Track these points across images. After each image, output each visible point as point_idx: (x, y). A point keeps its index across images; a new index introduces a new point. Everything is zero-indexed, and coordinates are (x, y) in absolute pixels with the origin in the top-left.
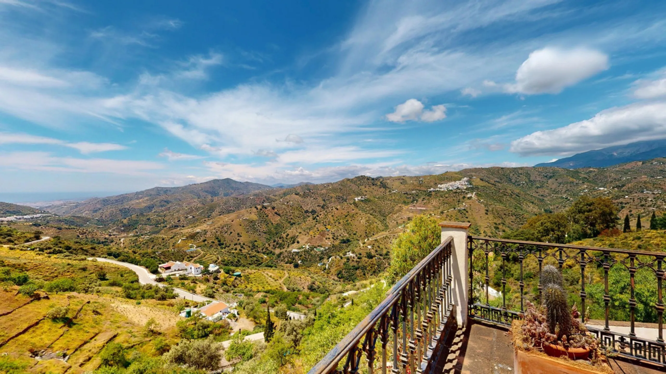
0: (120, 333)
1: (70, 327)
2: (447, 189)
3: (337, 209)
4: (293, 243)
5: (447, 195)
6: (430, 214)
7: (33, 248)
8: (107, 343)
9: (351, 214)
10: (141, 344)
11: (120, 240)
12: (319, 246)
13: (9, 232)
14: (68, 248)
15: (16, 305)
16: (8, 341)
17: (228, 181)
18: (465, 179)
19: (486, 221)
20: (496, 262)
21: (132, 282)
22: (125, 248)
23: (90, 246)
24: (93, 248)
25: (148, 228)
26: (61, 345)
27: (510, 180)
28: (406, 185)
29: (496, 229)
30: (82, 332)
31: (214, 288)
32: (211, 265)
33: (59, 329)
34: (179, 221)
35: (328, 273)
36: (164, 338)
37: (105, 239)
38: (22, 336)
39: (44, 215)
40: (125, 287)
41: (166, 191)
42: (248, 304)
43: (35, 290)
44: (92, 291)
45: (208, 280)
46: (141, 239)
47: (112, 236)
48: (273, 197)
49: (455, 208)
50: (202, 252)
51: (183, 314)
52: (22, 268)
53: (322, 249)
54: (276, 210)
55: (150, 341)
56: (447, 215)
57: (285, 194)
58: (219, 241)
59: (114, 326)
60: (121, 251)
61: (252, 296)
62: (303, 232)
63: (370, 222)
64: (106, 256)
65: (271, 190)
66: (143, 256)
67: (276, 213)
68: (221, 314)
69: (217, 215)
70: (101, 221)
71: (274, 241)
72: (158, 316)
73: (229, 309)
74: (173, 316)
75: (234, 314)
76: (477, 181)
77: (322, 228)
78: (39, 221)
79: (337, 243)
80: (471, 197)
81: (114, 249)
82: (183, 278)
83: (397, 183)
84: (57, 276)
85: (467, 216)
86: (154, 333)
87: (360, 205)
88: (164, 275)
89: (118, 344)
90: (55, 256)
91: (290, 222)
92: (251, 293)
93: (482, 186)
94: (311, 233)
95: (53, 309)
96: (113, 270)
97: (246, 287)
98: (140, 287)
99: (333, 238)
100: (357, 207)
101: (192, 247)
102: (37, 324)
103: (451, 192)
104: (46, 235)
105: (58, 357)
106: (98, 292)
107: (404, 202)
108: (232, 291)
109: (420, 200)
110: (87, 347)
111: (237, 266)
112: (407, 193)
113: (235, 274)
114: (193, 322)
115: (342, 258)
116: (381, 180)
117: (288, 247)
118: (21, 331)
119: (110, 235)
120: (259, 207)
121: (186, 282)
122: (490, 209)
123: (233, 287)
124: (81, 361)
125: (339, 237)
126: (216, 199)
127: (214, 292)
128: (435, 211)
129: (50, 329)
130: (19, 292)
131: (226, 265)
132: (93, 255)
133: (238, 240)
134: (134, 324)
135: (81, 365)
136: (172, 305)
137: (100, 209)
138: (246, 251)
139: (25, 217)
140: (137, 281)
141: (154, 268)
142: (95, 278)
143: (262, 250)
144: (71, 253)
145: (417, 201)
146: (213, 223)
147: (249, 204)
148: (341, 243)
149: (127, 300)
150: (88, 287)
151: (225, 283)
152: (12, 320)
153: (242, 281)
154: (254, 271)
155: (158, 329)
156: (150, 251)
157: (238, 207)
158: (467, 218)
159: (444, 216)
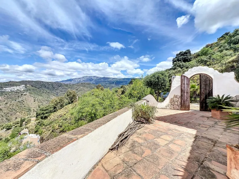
2: (11, 90)
18: (23, 85)
19: (34, 105)
49: (16, 100)
80: (26, 94)
93: (32, 89)
158: (24, 104)
159: (8, 105)
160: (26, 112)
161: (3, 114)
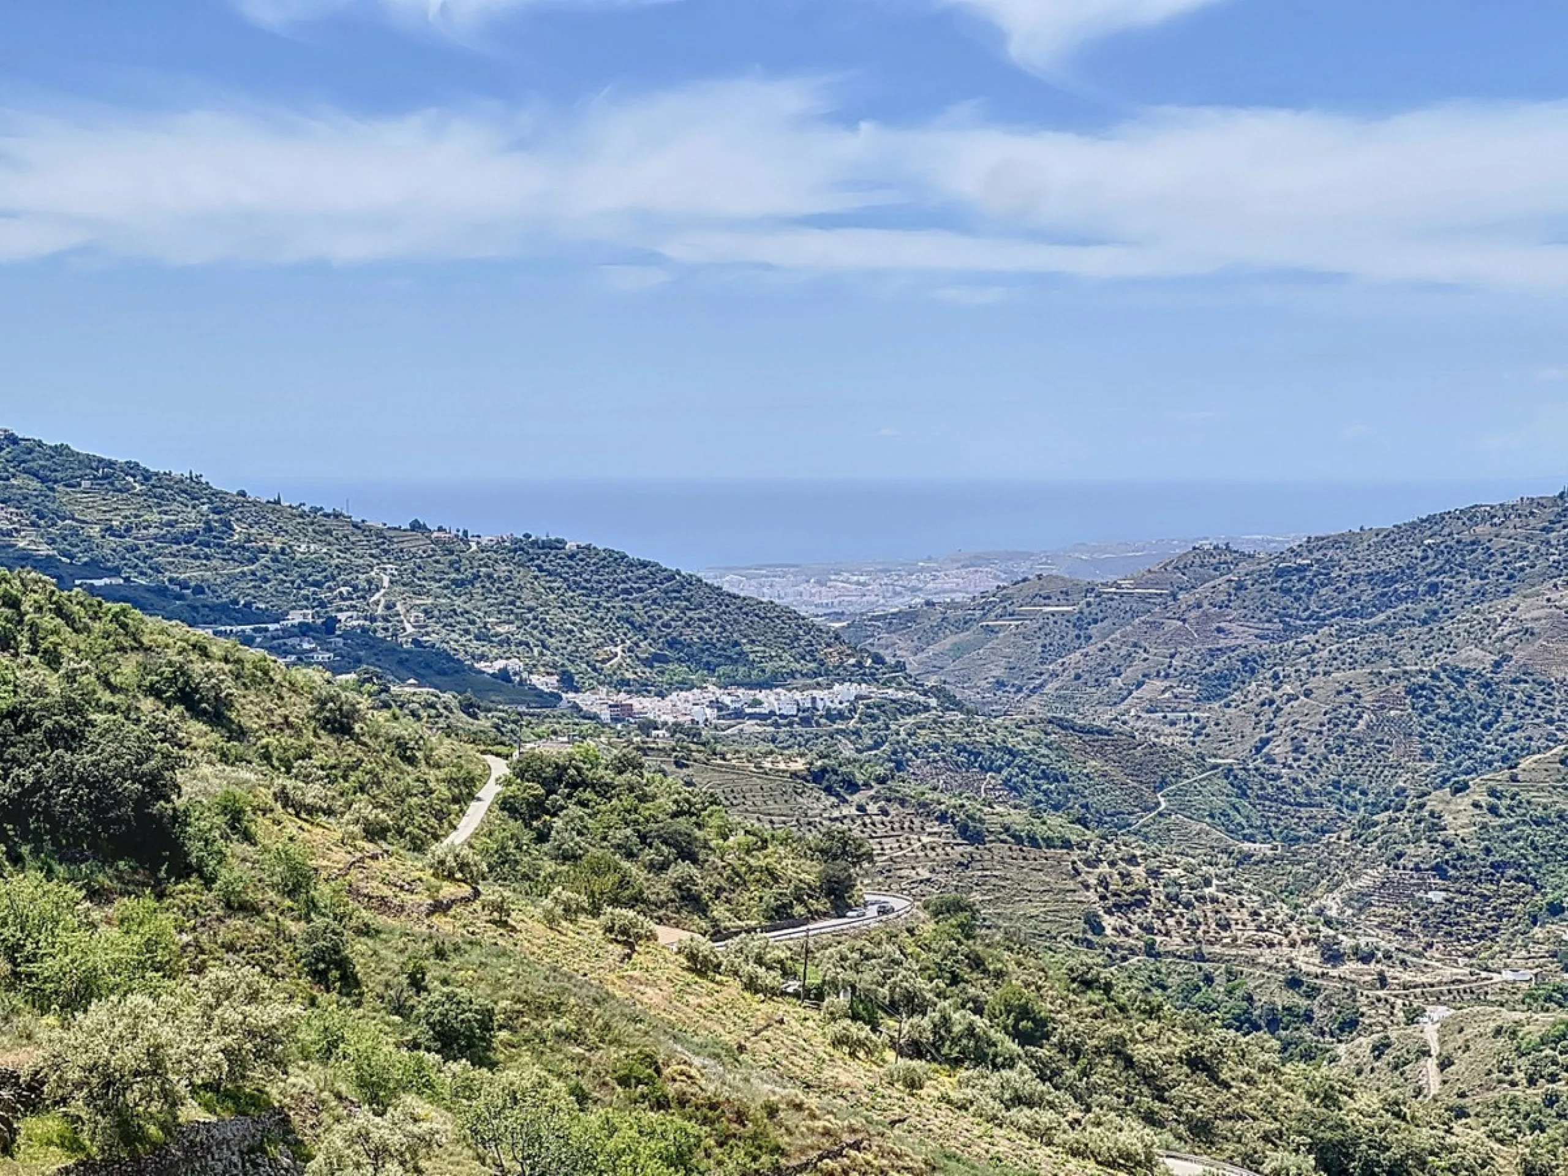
7: (815, 978)
11: (1413, 1017)
13: (683, 824)
14: (1031, 1027)
22: (1461, 1113)
23: (1182, 1043)
24: (1204, 1066)
37: (1297, 982)
39: (875, 692)
47: (1350, 967)
60: (1424, 1138)
78: (847, 750)
90: (948, 1082)
119: (1333, 956)
137: (1250, 665)
139: (771, 700)
144: (1052, 1076)
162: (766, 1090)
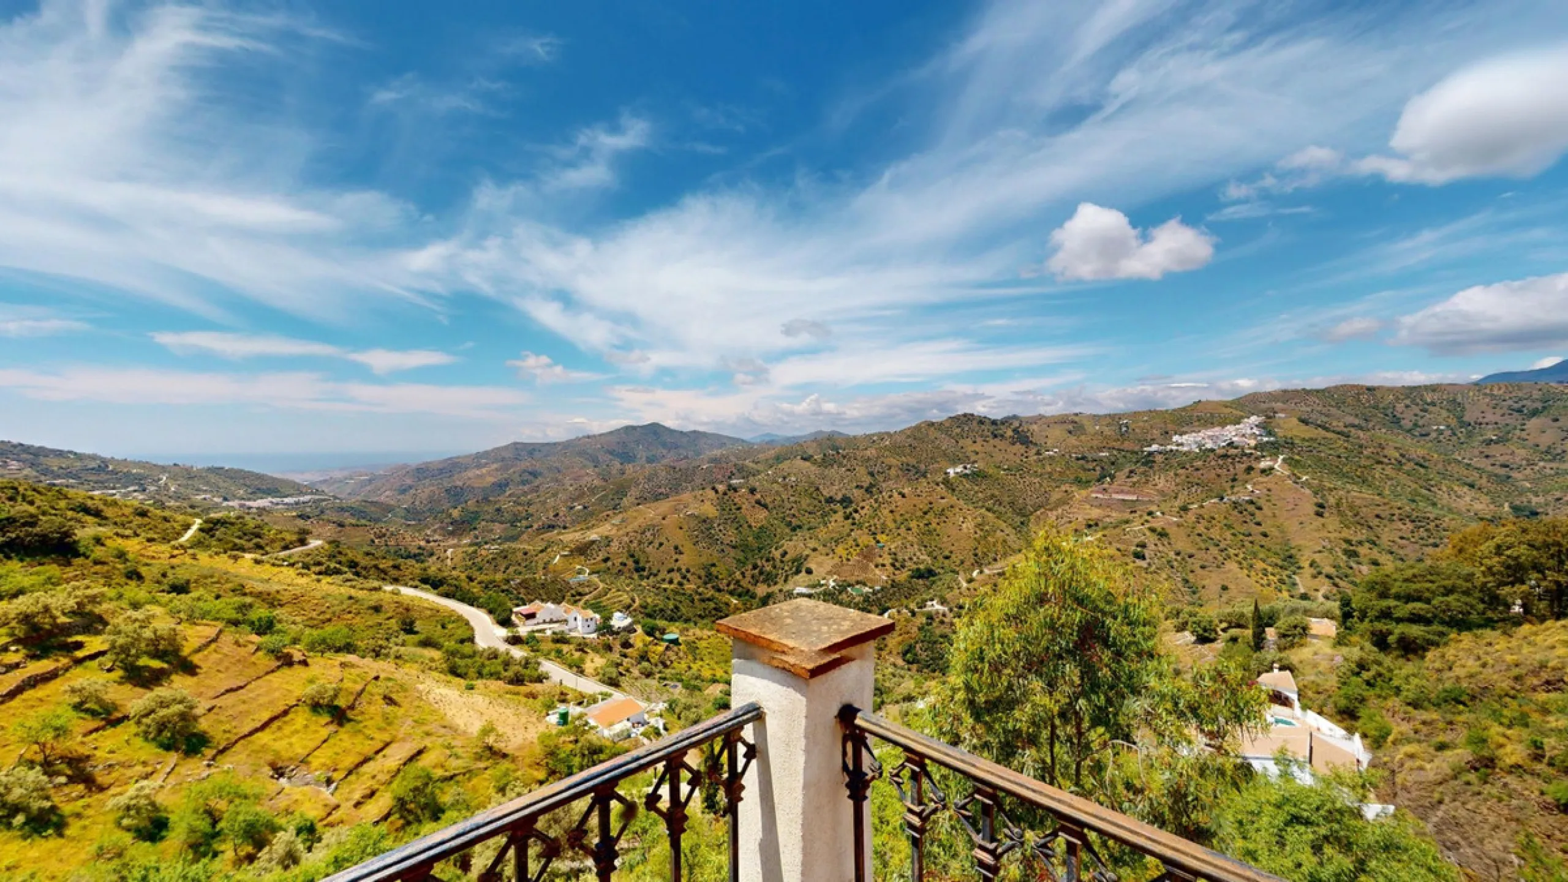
0: (429, 745)
1: (341, 725)
2: (1200, 446)
3: (903, 496)
4: (798, 572)
5: (1199, 463)
6: (1150, 513)
7: (292, 561)
8: (405, 764)
9: (937, 508)
10: (469, 773)
11: (445, 551)
12: (858, 583)
13: (256, 530)
14: (353, 565)
15: (252, 672)
16: (236, 742)
17: (655, 430)
18: (1254, 419)
19: (1317, 535)
20: (1345, 650)
21: (462, 641)
22: (454, 568)
23: (391, 563)
24: (396, 567)
25: (498, 528)
26: (323, 760)
27: (1396, 421)
28: (1083, 437)
29: (1349, 557)
30: (360, 737)
31: (621, 665)
32: (617, 615)
33: (321, 726)
34: (557, 515)
35: (881, 649)
36: (512, 766)
37: (420, 548)
38: (259, 734)
39: (317, 497)
40: (447, 651)
41: (532, 450)
42: (687, 708)
43: (284, 646)
44: (387, 655)
45: (609, 648)
46: (484, 552)
47: (432, 544)
48: (751, 465)
49: (1222, 499)
50: (602, 585)
51: (553, 718)
52: (272, 600)
53: (867, 589)
54: (758, 496)
55: (486, 769)
56: (1200, 517)
57: (779, 459)
58: (637, 562)
59: (420, 731)
60: (446, 574)
61: (700, 690)
62: (820, 548)
63: (987, 528)
64: (417, 583)
65: (749, 450)
66: (486, 587)
67: (758, 502)
68: (629, 724)
69: (633, 504)
70: (412, 513)
71: (755, 567)
72: (503, 717)
73: (646, 716)
74: (534, 719)
75: (657, 728)
76: (1288, 426)
77: (865, 539)
78: (308, 510)
79: (903, 576)
80: (1272, 469)
81: (432, 570)
82: (560, 639)
83: (1057, 432)
84: (329, 620)
85: (1258, 519)
86: (494, 754)
87: (961, 487)
88: (523, 630)
89: (423, 769)
90: (329, 579)
91: (789, 524)
92: (697, 683)
93: (1304, 439)
94: (840, 550)
95: (314, 686)
96: (429, 613)
97: (690, 668)
98: (475, 653)
99: (893, 565)
100: (954, 490)
101: (582, 574)
102: (285, 713)
103: (1212, 455)
104: (318, 537)
105: (317, 782)
106: (398, 657)
107: (1078, 481)
108: (658, 676)
109: (1121, 476)
110: (367, 768)
111: (672, 619)
112: (1083, 458)
113: (666, 637)
114: (572, 738)
115: (914, 614)
116: (1016, 424)
117: (786, 581)
118: (258, 725)
119: (428, 542)
120: (721, 488)
121: (565, 648)
122: (1332, 501)
123: (660, 667)
124: (357, 796)
125: (908, 564)
126: (629, 468)
127: (621, 674)
128: (1163, 505)
129: (306, 726)
130: (258, 649)
131: (649, 616)
132: (396, 581)
133: (677, 561)
134: (456, 731)
135: (358, 805)
136: (533, 696)
137: (410, 487)
138: (693, 586)
139: (286, 500)
140: (471, 639)
141: (504, 615)
142: (396, 628)
143: (728, 585)
144: (357, 574)
145: (1113, 477)
146: (623, 521)
147: (698, 481)
148: (912, 577)
149: (450, 677)
150: (381, 647)
151: (644, 657)
152: (244, 702)
153: (681, 654)
154: (706, 633)
155: (500, 746)
156: (499, 577)
157: (676, 488)
158: (1259, 524)
159: (1191, 517)
160: (1270, 569)
161: (1172, 555)
162: (276, 587)
